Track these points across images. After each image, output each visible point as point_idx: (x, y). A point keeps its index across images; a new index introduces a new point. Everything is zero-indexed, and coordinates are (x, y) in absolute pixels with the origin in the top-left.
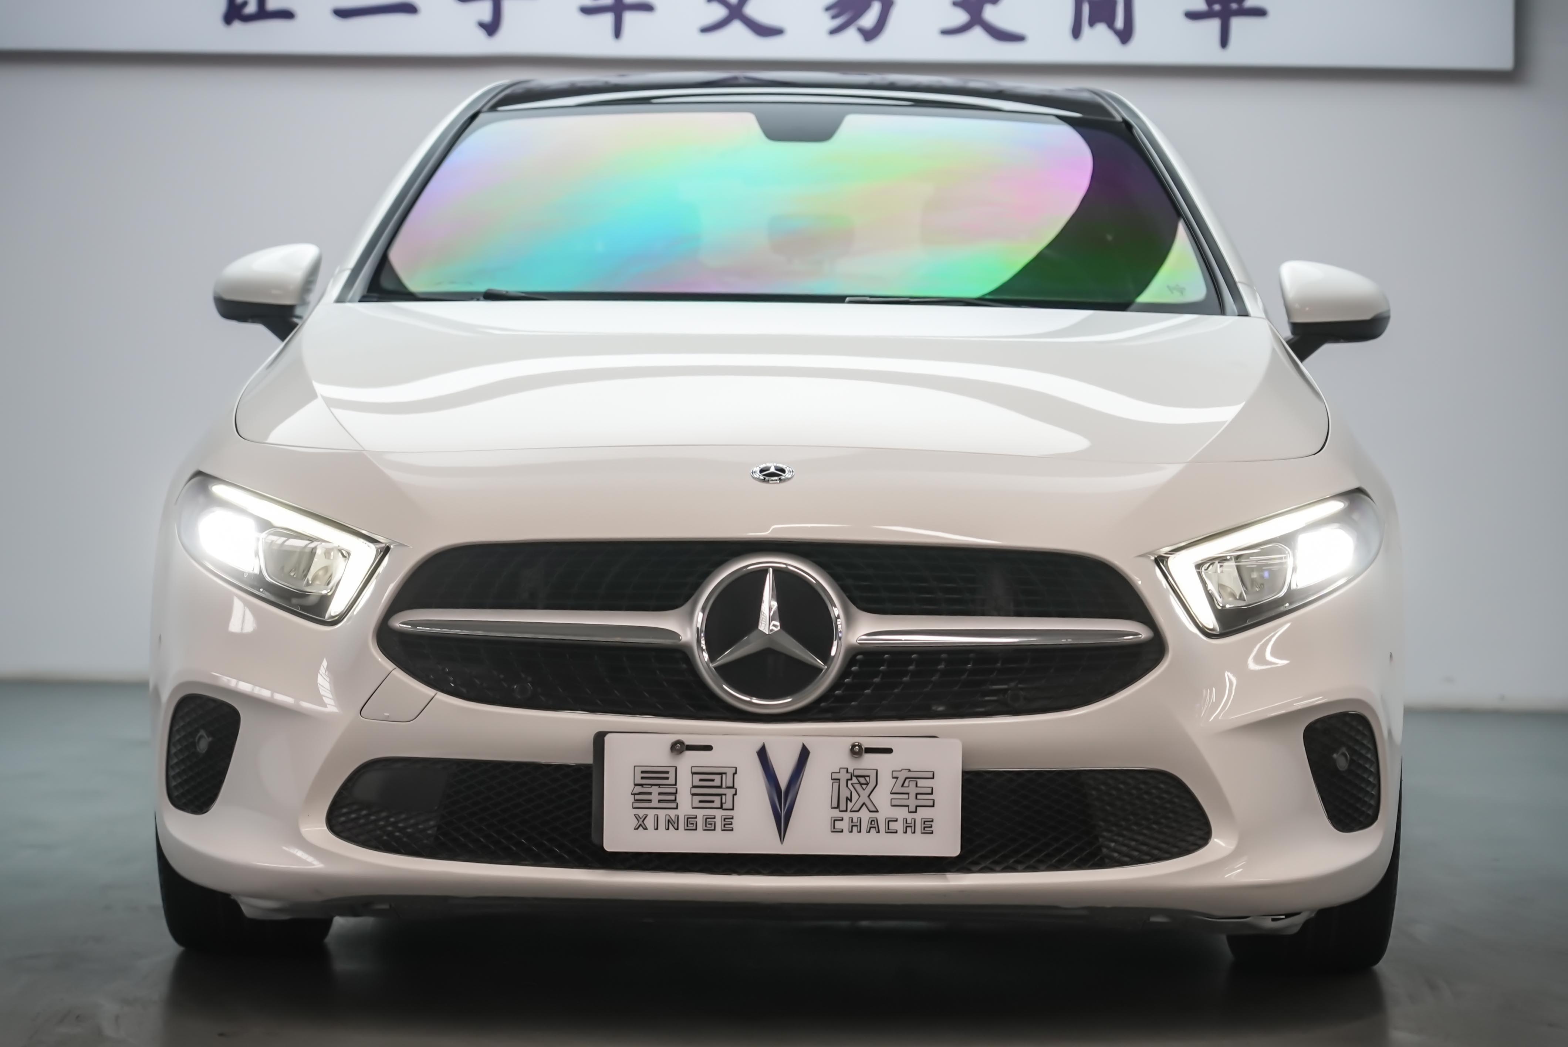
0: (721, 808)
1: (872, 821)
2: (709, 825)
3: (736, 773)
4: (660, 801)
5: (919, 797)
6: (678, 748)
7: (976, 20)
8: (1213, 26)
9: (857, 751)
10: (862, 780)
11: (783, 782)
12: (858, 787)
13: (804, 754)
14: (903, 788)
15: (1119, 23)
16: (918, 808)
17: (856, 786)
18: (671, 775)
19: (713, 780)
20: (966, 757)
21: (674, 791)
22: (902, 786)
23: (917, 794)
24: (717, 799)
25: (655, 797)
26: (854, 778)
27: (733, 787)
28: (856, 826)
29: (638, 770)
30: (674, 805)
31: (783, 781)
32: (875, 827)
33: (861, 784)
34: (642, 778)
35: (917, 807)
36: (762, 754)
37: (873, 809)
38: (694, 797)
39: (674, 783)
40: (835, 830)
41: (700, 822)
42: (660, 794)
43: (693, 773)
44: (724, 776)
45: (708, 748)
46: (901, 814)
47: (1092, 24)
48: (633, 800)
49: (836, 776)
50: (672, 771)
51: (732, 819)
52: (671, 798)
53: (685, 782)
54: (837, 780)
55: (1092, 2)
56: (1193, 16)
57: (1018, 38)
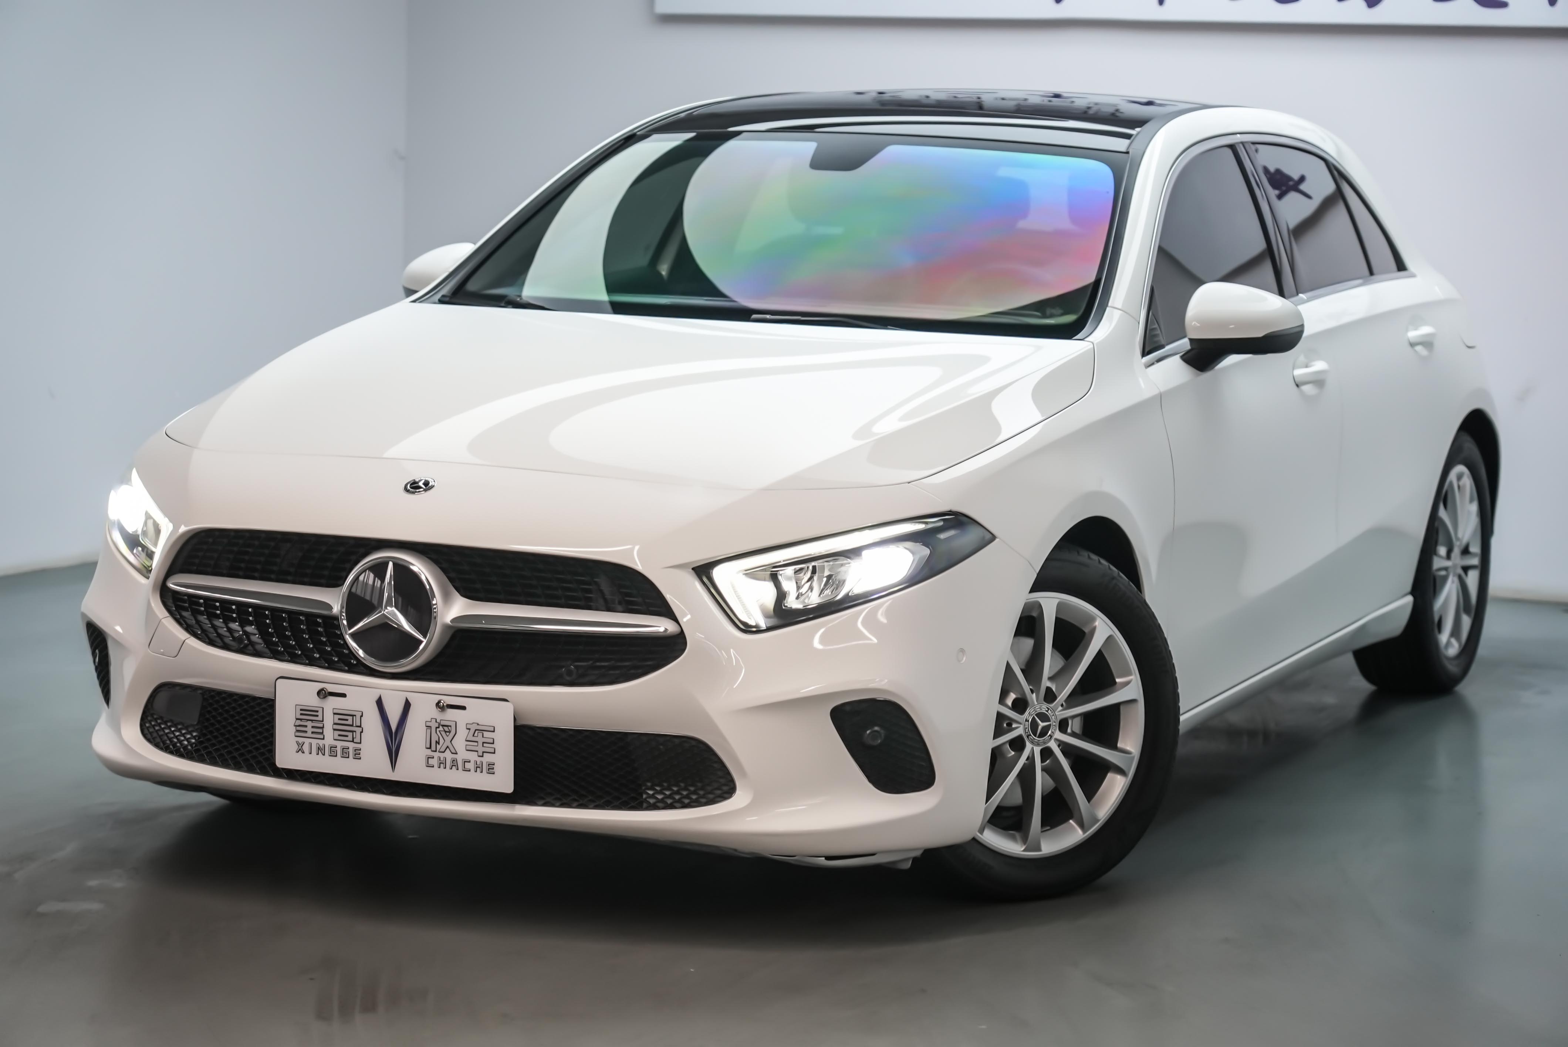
0: (353, 741)
1: (453, 760)
2: (345, 754)
3: (362, 716)
4: (312, 733)
5: (485, 745)
6: (323, 694)
9: (442, 706)
10: (446, 729)
11: (394, 726)
12: (443, 733)
13: (407, 705)
14: (474, 737)
16: (484, 754)
17: (442, 732)
18: (320, 714)
19: (347, 720)
21: (321, 725)
22: (473, 736)
23: (483, 743)
24: (350, 734)
25: (309, 729)
26: (441, 727)
27: (360, 726)
28: (442, 763)
29: (299, 708)
30: (322, 737)
31: (394, 724)
32: (455, 766)
33: (446, 732)
34: (301, 714)
35: (483, 752)
36: (379, 703)
37: (454, 752)
38: (335, 732)
39: (321, 719)
40: (429, 766)
41: (339, 750)
42: (313, 727)
43: (334, 714)
44: (354, 717)
45: (343, 695)
46: (473, 756)
48: (295, 731)
49: (428, 724)
50: (320, 710)
51: (360, 750)
52: (320, 731)
53: (329, 721)
54: (429, 727)
57: (1501, 5)
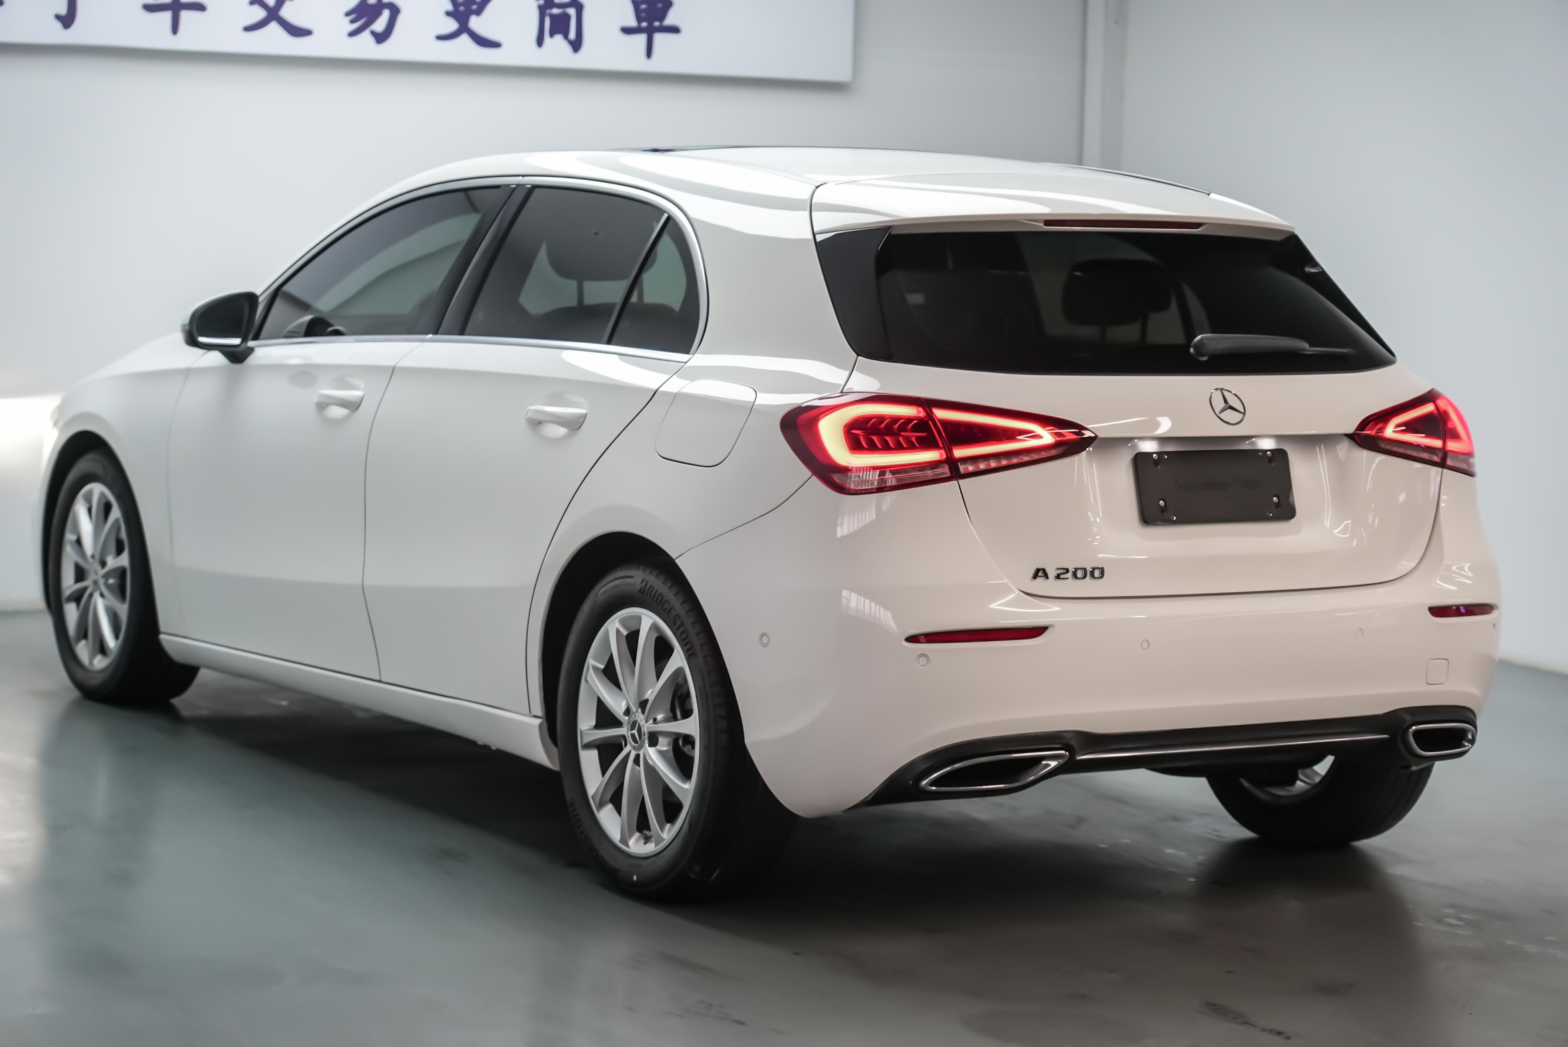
7: (464, 28)
8: (641, 39)
15: (572, 35)
47: (552, 35)
55: (552, 17)
56: (627, 31)
57: (495, 45)
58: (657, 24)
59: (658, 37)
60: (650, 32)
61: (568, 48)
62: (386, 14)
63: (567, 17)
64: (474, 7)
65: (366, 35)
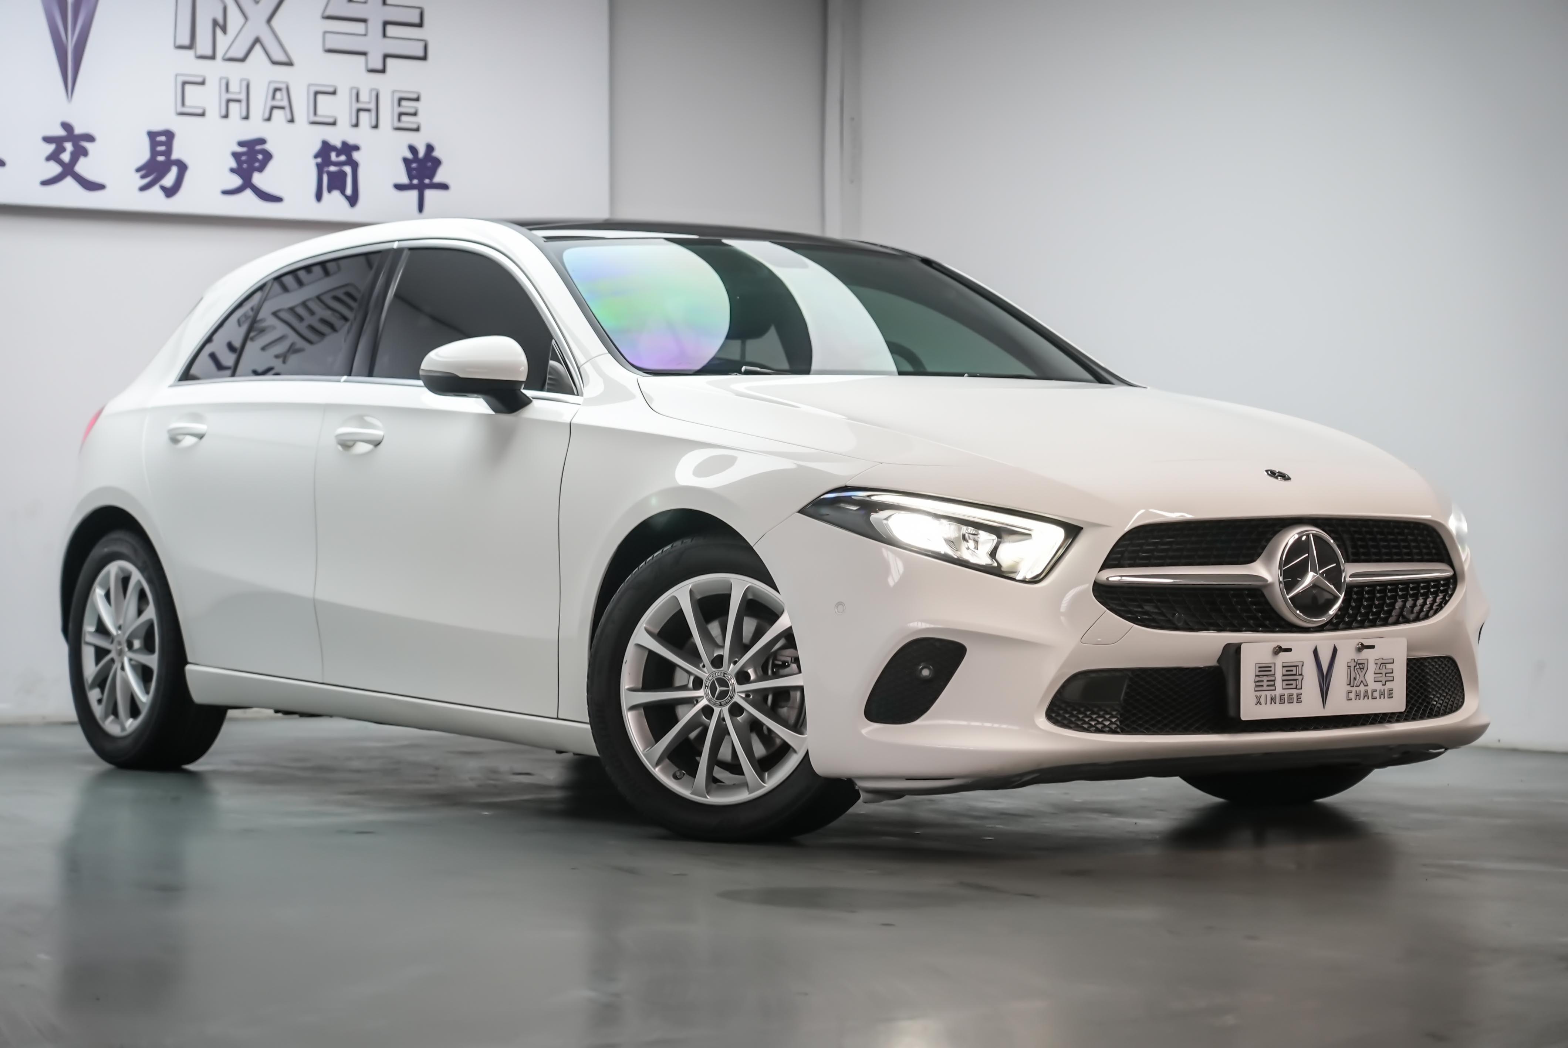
0: (1296, 688)
1: (1365, 692)
2: (1291, 700)
3: (1303, 665)
4: (1268, 686)
5: (1387, 675)
6: (1279, 650)
7: (247, 184)
8: (413, 195)
9: (1362, 647)
10: (1361, 666)
11: (1325, 669)
12: (1359, 670)
13: (1335, 651)
15: (349, 191)
18: (1273, 669)
19: (1292, 671)
20: (1410, 648)
21: (1273, 679)
22: (1379, 669)
24: (1294, 682)
25: (1265, 683)
26: (1357, 665)
28: (1358, 695)
29: (1258, 666)
30: (1274, 688)
32: (1367, 696)
33: (1361, 669)
34: (1259, 671)
35: (1386, 681)
36: (1315, 652)
37: (1366, 684)
38: (1284, 682)
39: (1274, 674)
40: (1348, 699)
41: (1286, 697)
42: (1268, 681)
43: (1283, 667)
44: (1297, 667)
45: (1291, 650)
46: (1378, 686)
47: (330, 191)
48: (1254, 686)
49: (1349, 665)
50: (1273, 665)
51: (1301, 695)
52: (1272, 683)
53: (1279, 672)
54: (1349, 667)
55: (330, 174)
56: (399, 187)
57: (278, 199)
58: (427, 181)
59: (429, 194)
60: (421, 189)
61: (345, 203)
62: (174, 170)
63: (344, 174)
64: (257, 164)
65: (156, 190)
